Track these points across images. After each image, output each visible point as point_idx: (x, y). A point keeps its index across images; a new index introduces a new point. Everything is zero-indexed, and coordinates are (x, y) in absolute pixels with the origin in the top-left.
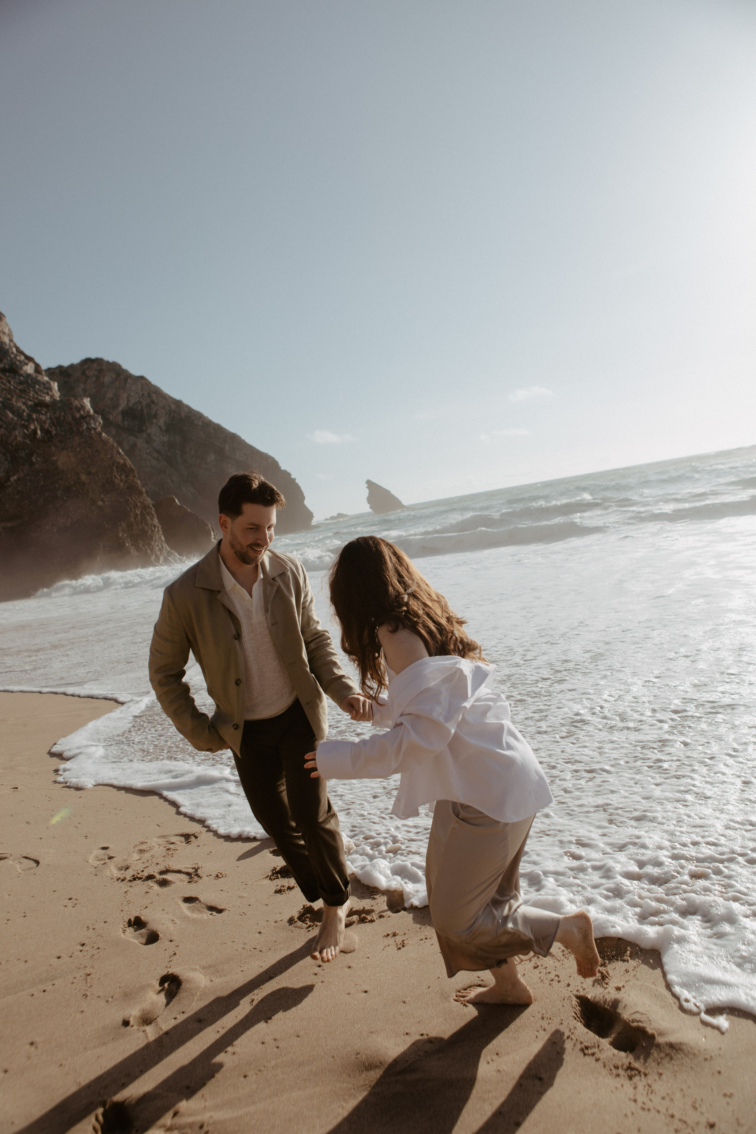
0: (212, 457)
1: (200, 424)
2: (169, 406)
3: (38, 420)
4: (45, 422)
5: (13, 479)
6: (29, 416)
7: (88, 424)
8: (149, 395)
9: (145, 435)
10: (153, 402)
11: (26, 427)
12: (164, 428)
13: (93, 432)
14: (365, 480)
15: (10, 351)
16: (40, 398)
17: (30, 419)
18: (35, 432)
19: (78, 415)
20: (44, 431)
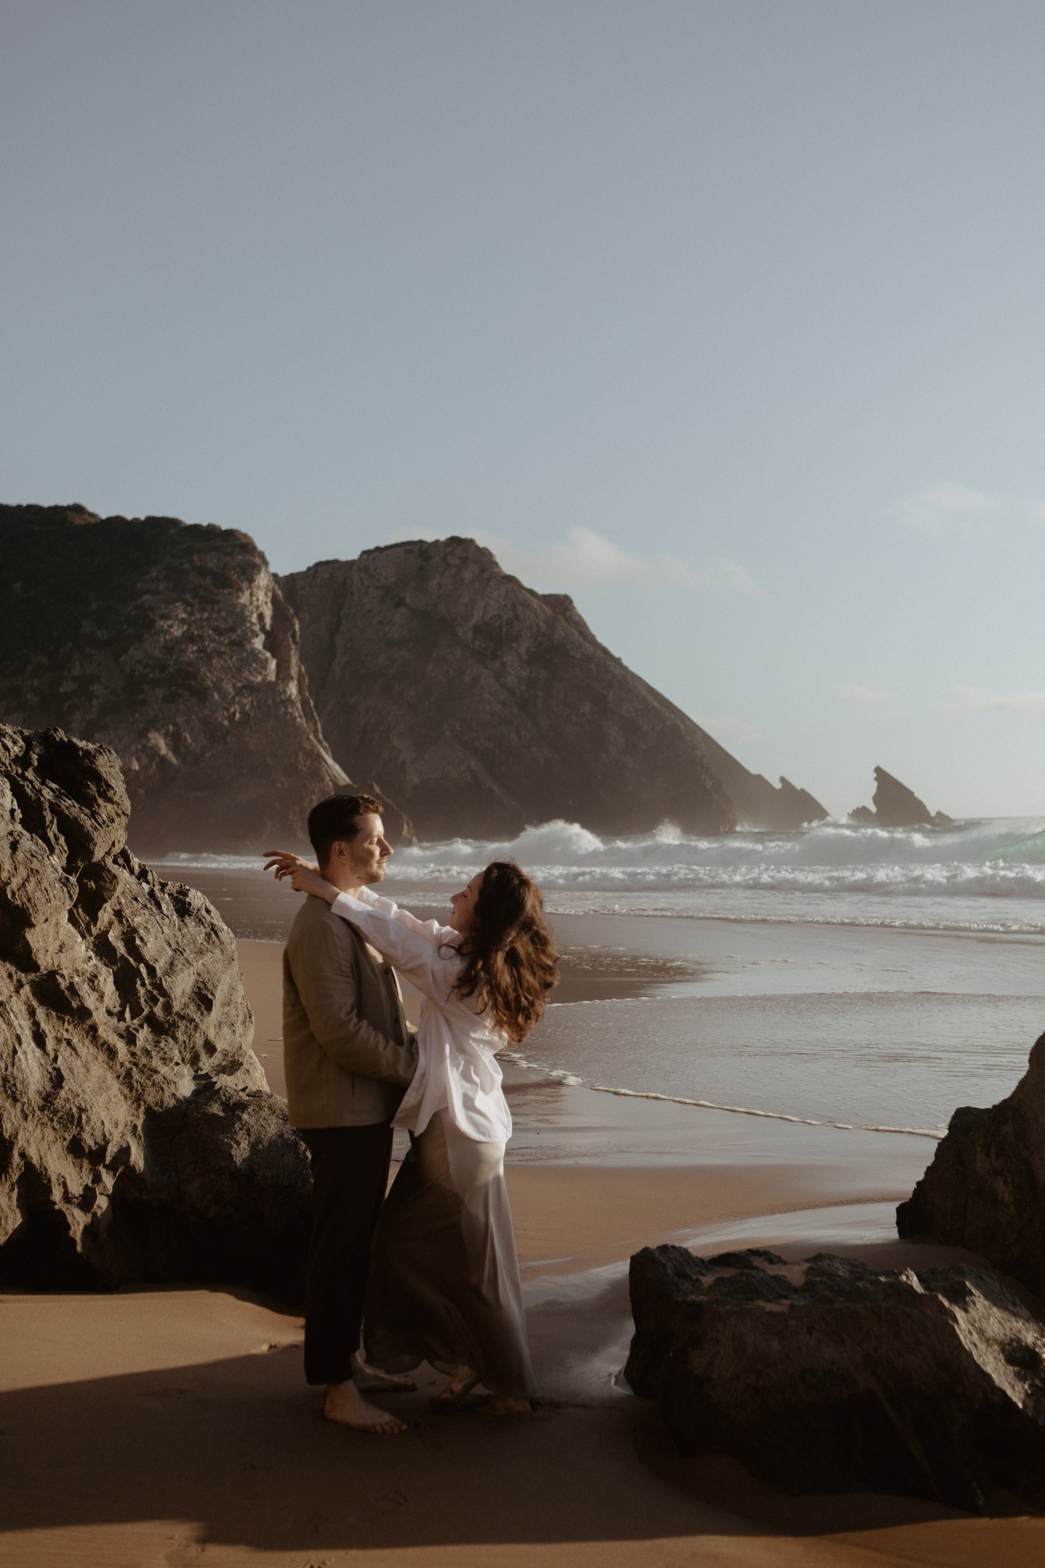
0: (587, 707)
1: (578, 656)
2: (538, 626)
3: (239, 703)
4: (245, 705)
5: (208, 755)
6: (233, 698)
7: (286, 708)
8: (514, 606)
9: (497, 664)
10: (517, 617)
11: (227, 710)
12: (525, 657)
13: (289, 716)
14: (874, 767)
15: (248, 619)
16: (252, 678)
17: (232, 702)
18: (234, 714)
19: (278, 699)
20: (244, 713)
